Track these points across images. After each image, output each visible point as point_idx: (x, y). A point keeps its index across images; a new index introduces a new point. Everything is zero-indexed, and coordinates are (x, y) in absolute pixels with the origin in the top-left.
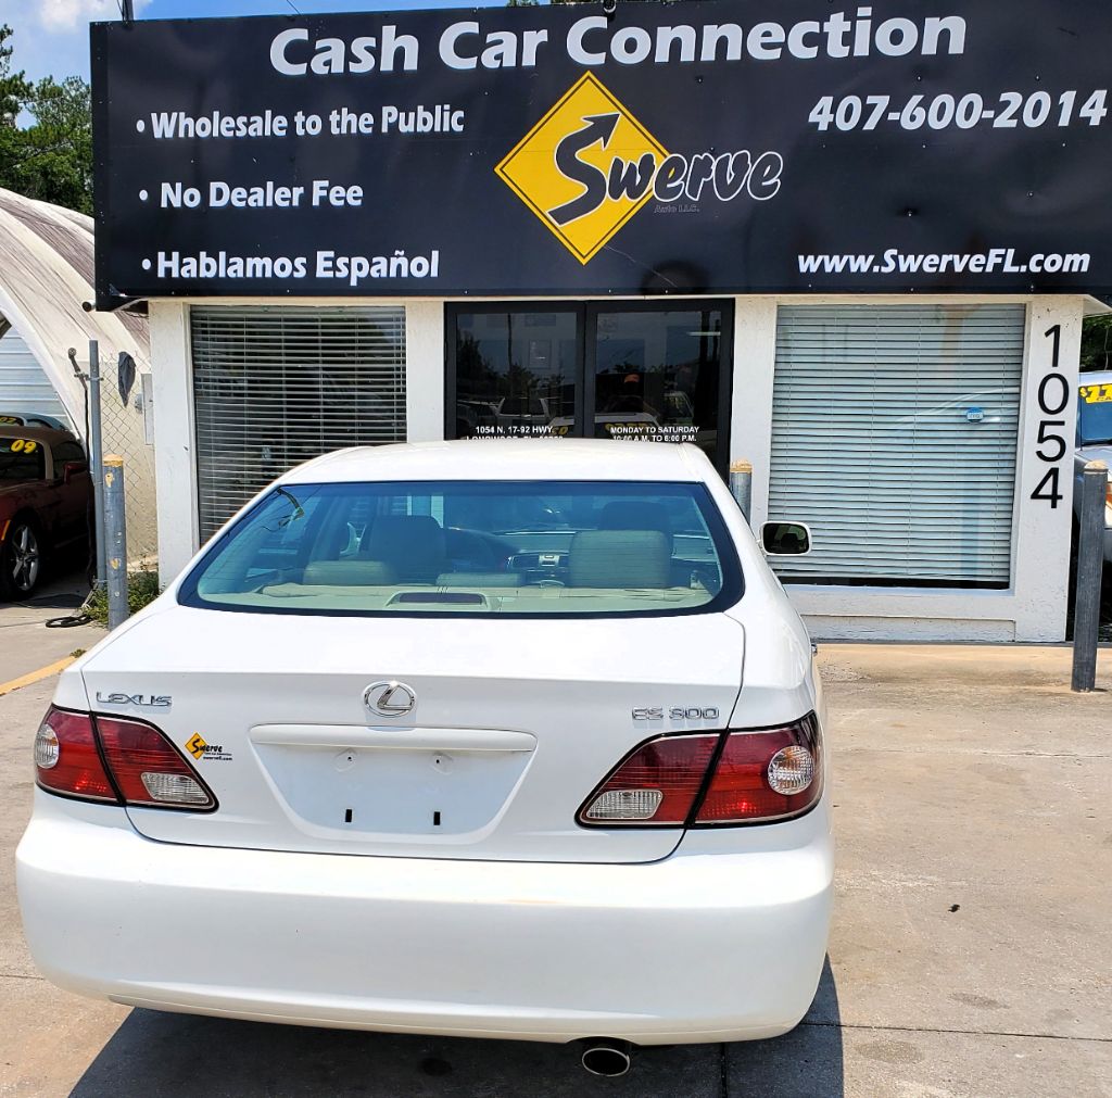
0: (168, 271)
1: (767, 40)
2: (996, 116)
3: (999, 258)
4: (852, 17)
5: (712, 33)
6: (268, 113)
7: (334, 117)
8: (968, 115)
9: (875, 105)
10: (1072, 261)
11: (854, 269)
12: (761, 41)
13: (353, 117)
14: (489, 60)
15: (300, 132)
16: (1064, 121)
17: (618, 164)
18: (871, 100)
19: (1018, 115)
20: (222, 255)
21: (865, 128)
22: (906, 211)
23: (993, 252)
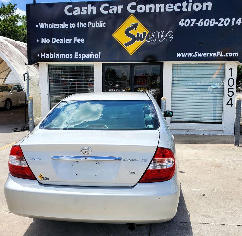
0: (43, 57)
1: (170, 7)
2: (218, 23)
3: (219, 54)
4: (188, 2)
5: (158, 6)
6: (64, 23)
7: (78, 24)
8: (212, 23)
10: (235, 54)
11: (188, 56)
12: (168, 8)
13: (82, 24)
14: (111, 11)
15: (71, 27)
16: (233, 24)
17: (138, 34)
18: (192, 20)
19: (223, 23)
20: (55, 53)
21: (191, 26)
22: (200, 44)
23: (218, 52)
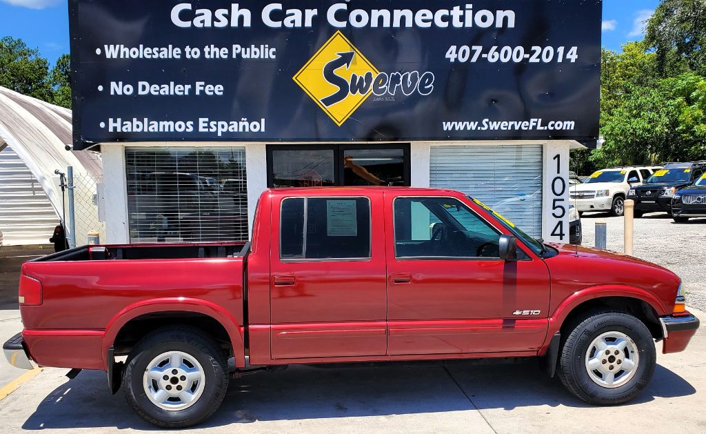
0: (115, 128)
1: (424, 18)
2: (530, 57)
3: (534, 123)
4: (463, 8)
5: (398, 14)
6: (170, 46)
7: (206, 49)
8: (518, 57)
9: (476, 50)
10: (567, 125)
11: (469, 128)
12: (422, 19)
13: (217, 49)
14: (288, 22)
15: (188, 56)
16: (560, 60)
17: (354, 77)
18: (474, 48)
19: (540, 57)
20: (146, 120)
21: (472, 61)
22: (492, 101)
23: (532, 120)
